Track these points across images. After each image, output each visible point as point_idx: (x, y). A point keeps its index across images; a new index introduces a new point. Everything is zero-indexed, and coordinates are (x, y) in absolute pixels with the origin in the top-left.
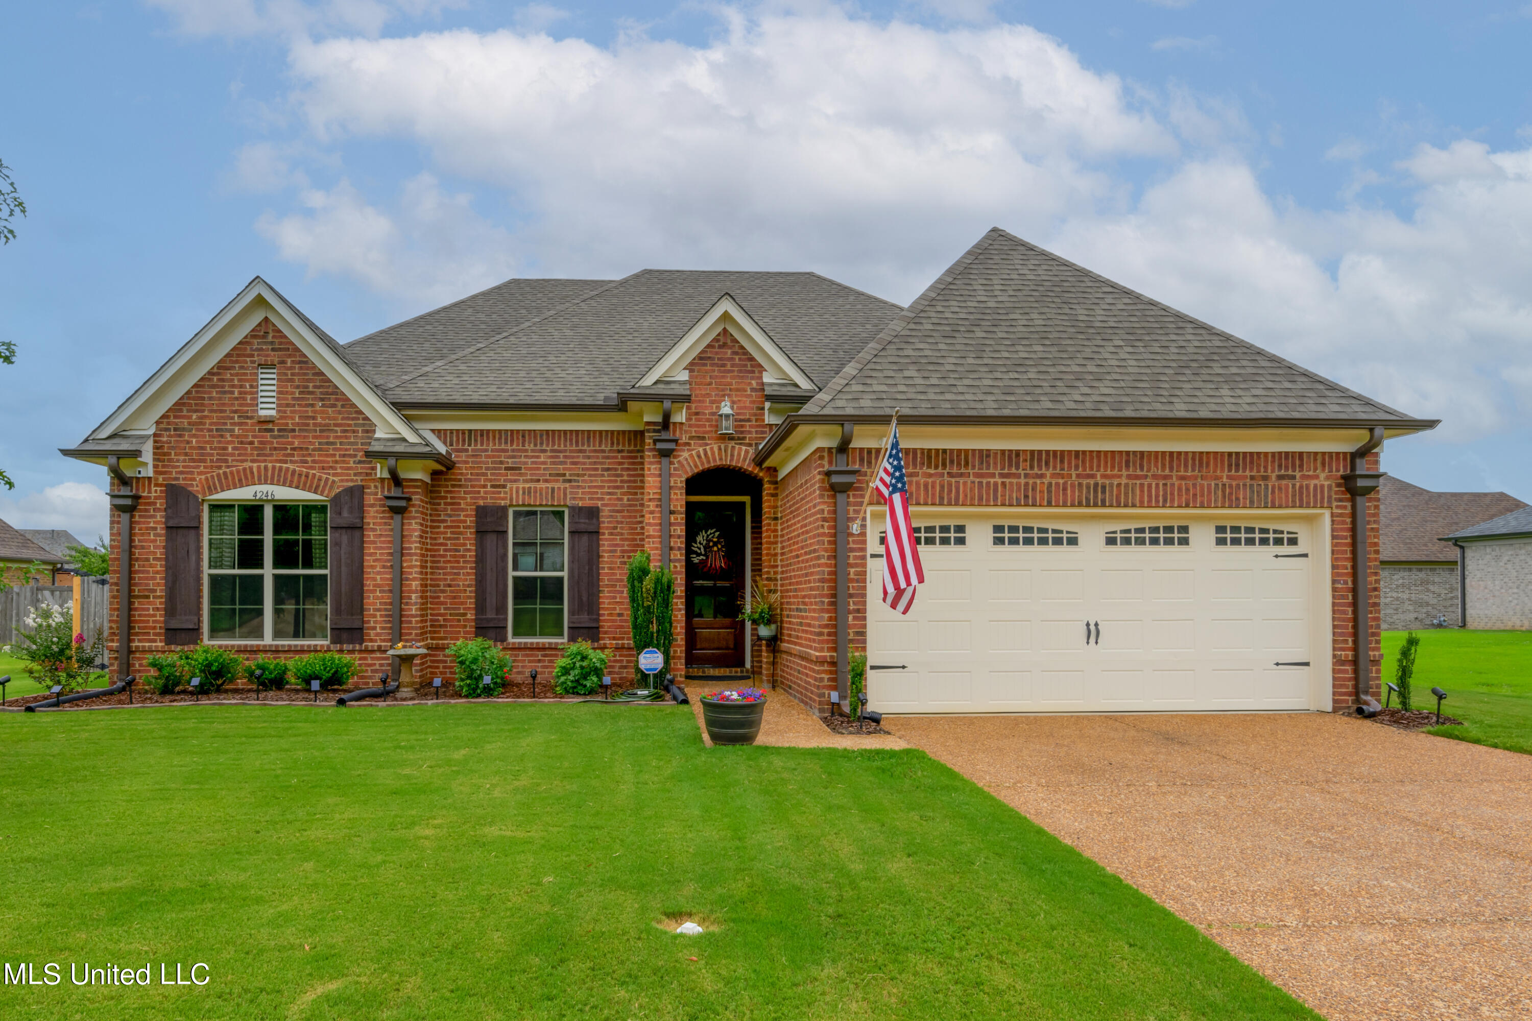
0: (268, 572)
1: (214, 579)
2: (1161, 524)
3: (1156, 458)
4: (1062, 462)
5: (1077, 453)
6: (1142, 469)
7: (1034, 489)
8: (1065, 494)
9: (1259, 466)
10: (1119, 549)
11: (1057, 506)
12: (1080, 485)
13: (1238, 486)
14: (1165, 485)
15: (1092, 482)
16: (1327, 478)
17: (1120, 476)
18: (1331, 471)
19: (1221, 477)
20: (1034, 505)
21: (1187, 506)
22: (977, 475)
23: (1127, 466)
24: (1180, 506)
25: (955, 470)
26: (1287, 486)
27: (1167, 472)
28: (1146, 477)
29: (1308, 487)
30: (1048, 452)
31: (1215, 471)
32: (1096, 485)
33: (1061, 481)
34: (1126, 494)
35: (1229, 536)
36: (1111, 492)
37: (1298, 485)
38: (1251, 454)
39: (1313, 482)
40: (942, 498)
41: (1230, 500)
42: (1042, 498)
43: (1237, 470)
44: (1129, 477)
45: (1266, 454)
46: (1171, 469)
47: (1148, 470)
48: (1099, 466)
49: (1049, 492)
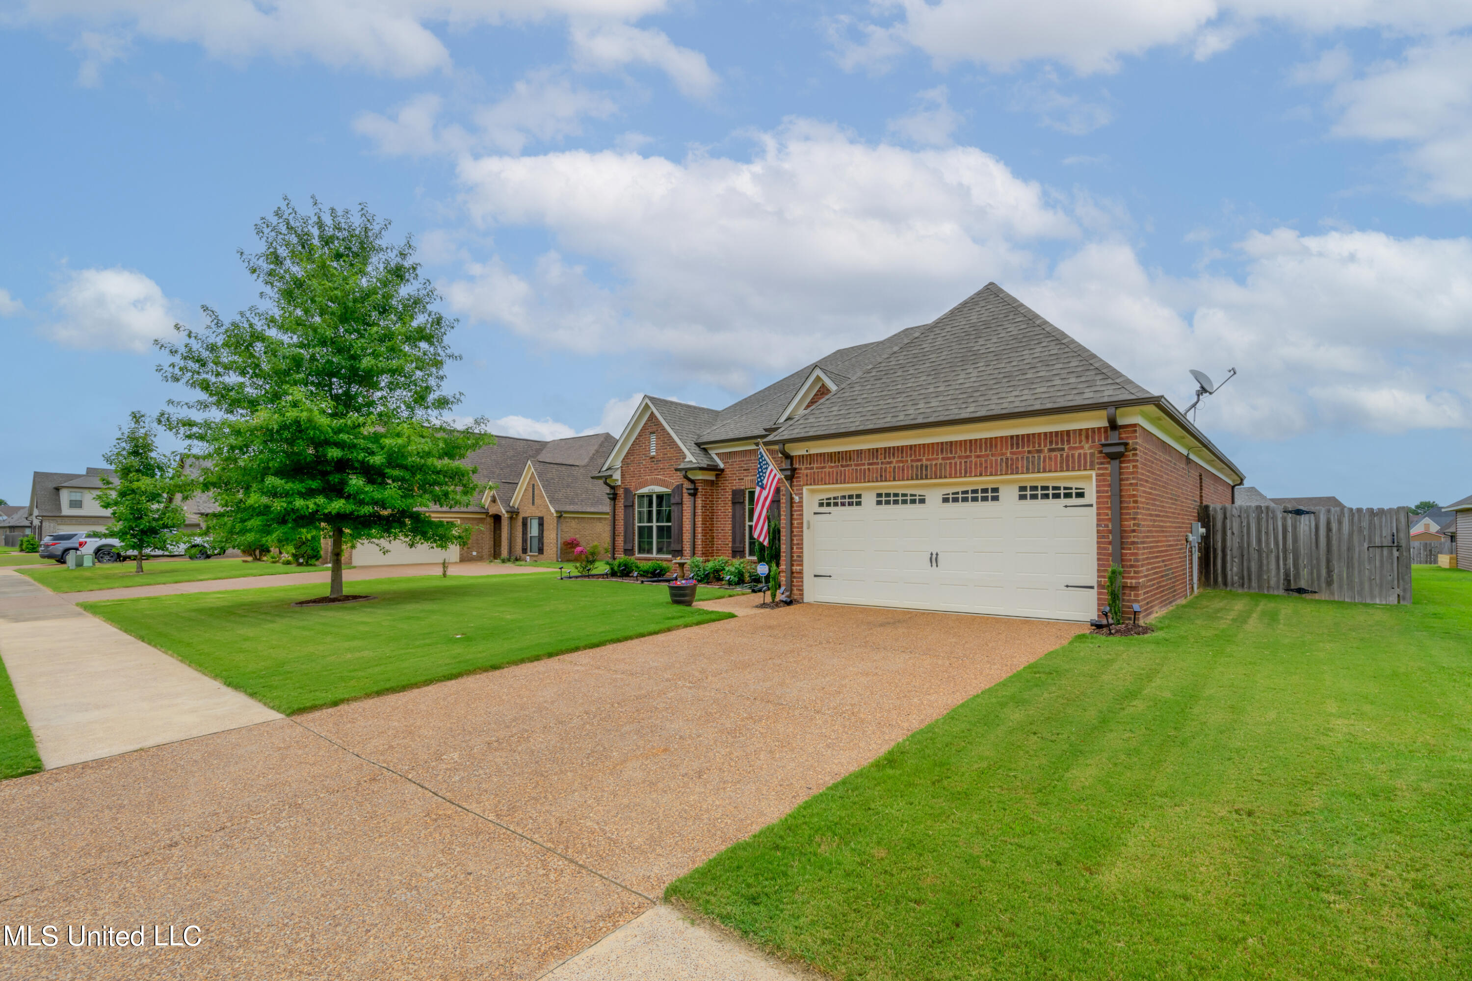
0: (654, 524)
1: (640, 527)
2: (980, 488)
3: (961, 444)
4: (902, 452)
5: (911, 446)
6: (951, 453)
7: (885, 471)
8: (903, 472)
9: (1034, 443)
10: (951, 505)
11: (899, 480)
12: (912, 466)
13: (1017, 459)
14: (966, 462)
15: (919, 464)
16: (1091, 447)
17: (937, 459)
18: (1093, 442)
19: (1006, 453)
20: (886, 481)
21: (981, 475)
22: (856, 465)
23: (942, 452)
24: (975, 476)
25: (844, 463)
26: (1056, 456)
27: (968, 453)
28: (954, 458)
29: (1073, 456)
30: (894, 448)
31: (1001, 450)
32: (922, 465)
33: (901, 465)
34: (941, 470)
35: (1028, 493)
36: (931, 469)
37: (1065, 455)
38: (1028, 435)
39: (1077, 453)
40: (837, 480)
41: (1012, 469)
42: (890, 476)
43: (1018, 447)
44: (943, 459)
45: (1039, 434)
46: (971, 451)
47: (956, 453)
48: (924, 453)
49: (894, 472)
